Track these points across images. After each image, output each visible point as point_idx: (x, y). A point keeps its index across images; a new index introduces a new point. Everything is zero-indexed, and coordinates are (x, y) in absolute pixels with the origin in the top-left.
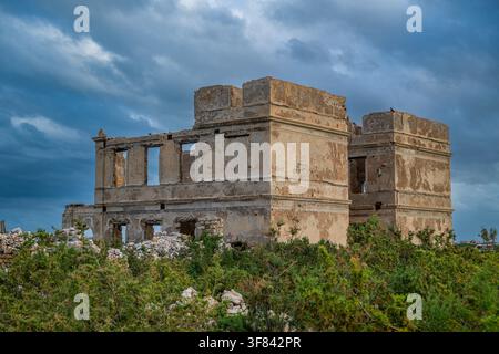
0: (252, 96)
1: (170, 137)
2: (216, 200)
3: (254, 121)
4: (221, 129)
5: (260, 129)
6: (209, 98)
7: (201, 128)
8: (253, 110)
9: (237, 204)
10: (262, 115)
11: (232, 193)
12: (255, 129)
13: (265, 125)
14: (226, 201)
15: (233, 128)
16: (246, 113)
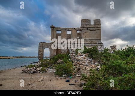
0: (96, 23)
1: (74, 29)
2: (88, 43)
3: (97, 28)
4: (88, 28)
5: (98, 29)
6: (85, 21)
7: (84, 27)
8: (96, 25)
9: (93, 44)
10: (99, 27)
11: (91, 42)
12: (97, 29)
13: (100, 29)
14: (90, 44)
15: (91, 28)
16: (95, 26)
